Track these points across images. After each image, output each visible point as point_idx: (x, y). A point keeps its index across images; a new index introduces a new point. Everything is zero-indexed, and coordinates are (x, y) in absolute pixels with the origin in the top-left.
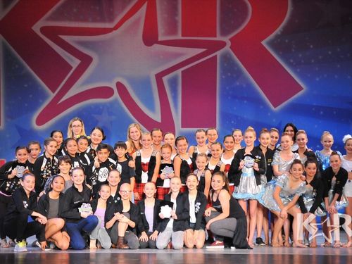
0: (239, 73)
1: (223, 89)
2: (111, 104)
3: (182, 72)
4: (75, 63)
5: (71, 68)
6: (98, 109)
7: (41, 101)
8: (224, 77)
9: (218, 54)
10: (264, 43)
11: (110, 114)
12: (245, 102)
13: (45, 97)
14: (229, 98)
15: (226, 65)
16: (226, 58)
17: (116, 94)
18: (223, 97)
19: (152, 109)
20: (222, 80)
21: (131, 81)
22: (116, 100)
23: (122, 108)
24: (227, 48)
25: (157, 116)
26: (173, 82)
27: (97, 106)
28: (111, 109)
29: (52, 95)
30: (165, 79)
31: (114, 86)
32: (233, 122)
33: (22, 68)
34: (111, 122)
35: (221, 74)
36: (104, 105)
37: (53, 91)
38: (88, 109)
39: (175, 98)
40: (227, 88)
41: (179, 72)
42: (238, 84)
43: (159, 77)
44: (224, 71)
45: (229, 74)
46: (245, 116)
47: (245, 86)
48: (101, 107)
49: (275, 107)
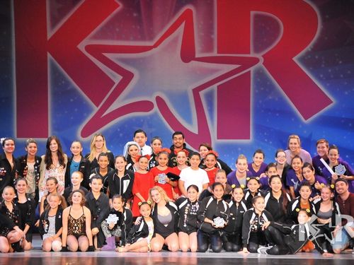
0: (272, 87)
1: (256, 103)
2: (152, 117)
3: (218, 87)
4: (117, 79)
5: (114, 83)
6: (139, 122)
7: (85, 114)
8: (257, 91)
9: (252, 69)
10: (295, 59)
11: (150, 126)
12: (278, 115)
13: (89, 110)
14: (263, 111)
15: (259, 80)
16: (259, 73)
17: (156, 108)
20: (255, 94)
21: (171, 95)
23: (162, 121)
24: (260, 64)
25: (194, 129)
26: (209, 96)
27: (138, 119)
28: (151, 122)
29: (96, 109)
30: (202, 93)
31: (153, 100)
32: (266, 134)
33: (68, 83)
35: (255, 89)
36: (144, 118)
37: (97, 106)
38: (129, 122)
39: (211, 111)
40: (260, 102)
41: (215, 87)
42: (270, 98)
43: (196, 91)
44: (258, 85)
45: (262, 89)
46: (277, 128)
47: (277, 99)
48: (142, 120)
49: (306, 119)
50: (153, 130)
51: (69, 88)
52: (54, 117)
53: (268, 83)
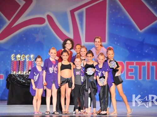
0: (120, 9)
1: (110, 19)
2: (44, 27)
3: (86, 9)
5: (20, 6)
6: (36, 31)
7: (1, 26)
8: (111, 12)
11: (43, 33)
12: (123, 27)
13: (4, 23)
14: (114, 24)
15: (112, 5)
17: (47, 22)
18: (110, 24)
19: (67, 30)
20: (109, 14)
21: (56, 14)
22: (47, 26)
23: (50, 30)
26: (81, 15)
27: (35, 29)
28: (43, 31)
30: (76, 13)
32: (115, 39)
34: (44, 39)
35: (109, 10)
36: (40, 28)
37: (9, 20)
38: (29, 31)
39: (81, 24)
40: (113, 19)
41: (84, 9)
42: (119, 16)
43: (72, 12)
44: (111, 8)
45: (114, 11)
46: (123, 36)
47: (123, 17)
48: (38, 30)
49: (141, 30)
50: (45, 36)
53: (118, 7)
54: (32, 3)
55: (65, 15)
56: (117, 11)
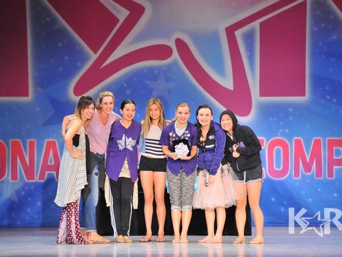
1: (314, 45)
2: (170, 66)
4: (122, 14)
5: (118, 21)
6: (152, 74)
7: (79, 64)
8: (315, 29)
11: (168, 80)
13: (84, 59)
14: (323, 56)
15: (318, 13)
16: (319, 3)
17: (175, 55)
18: (315, 55)
19: (222, 72)
20: (313, 32)
21: (196, 38)
22: (175, 63)
23: (182, 72)
25: (227, 82)
26: (249, 37)
27: (151, 70)
28: (168, 74)
29: (94, 57)
30: (239, 34)
31: (172, 44)
32: (327, 88)
33: (54, 21)
34: (169, 91)
35: (313, 26)
36: (160, 69)
37: (95, 52)
38: (139, 74)
39: (251, 57)
40: (320, 44)
41: (256, 24)
42: (334, 37)
43: (230, 31)
44: (316, 20)
45: (323, 25)
48: (157, 72)
50: (172, 85)
51: (56, 28)
52: (36, 68)
54: (144, 15)
55: (215, 37)
56: (330, 27)
